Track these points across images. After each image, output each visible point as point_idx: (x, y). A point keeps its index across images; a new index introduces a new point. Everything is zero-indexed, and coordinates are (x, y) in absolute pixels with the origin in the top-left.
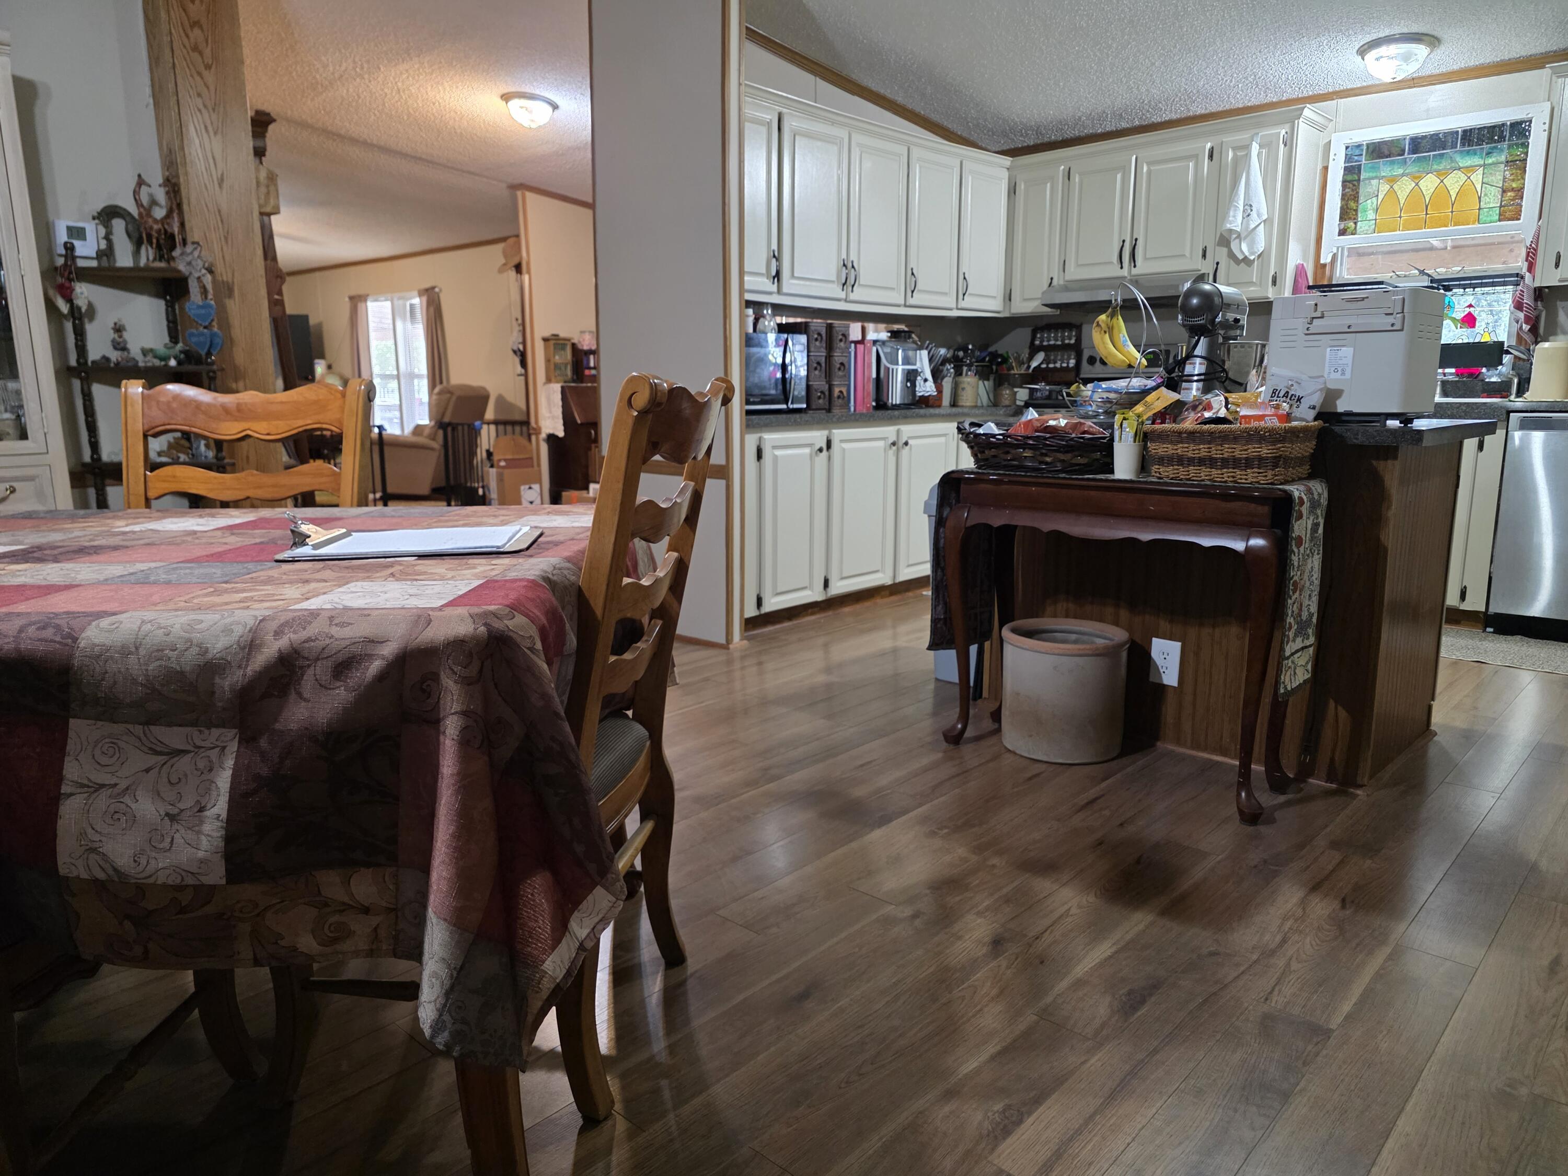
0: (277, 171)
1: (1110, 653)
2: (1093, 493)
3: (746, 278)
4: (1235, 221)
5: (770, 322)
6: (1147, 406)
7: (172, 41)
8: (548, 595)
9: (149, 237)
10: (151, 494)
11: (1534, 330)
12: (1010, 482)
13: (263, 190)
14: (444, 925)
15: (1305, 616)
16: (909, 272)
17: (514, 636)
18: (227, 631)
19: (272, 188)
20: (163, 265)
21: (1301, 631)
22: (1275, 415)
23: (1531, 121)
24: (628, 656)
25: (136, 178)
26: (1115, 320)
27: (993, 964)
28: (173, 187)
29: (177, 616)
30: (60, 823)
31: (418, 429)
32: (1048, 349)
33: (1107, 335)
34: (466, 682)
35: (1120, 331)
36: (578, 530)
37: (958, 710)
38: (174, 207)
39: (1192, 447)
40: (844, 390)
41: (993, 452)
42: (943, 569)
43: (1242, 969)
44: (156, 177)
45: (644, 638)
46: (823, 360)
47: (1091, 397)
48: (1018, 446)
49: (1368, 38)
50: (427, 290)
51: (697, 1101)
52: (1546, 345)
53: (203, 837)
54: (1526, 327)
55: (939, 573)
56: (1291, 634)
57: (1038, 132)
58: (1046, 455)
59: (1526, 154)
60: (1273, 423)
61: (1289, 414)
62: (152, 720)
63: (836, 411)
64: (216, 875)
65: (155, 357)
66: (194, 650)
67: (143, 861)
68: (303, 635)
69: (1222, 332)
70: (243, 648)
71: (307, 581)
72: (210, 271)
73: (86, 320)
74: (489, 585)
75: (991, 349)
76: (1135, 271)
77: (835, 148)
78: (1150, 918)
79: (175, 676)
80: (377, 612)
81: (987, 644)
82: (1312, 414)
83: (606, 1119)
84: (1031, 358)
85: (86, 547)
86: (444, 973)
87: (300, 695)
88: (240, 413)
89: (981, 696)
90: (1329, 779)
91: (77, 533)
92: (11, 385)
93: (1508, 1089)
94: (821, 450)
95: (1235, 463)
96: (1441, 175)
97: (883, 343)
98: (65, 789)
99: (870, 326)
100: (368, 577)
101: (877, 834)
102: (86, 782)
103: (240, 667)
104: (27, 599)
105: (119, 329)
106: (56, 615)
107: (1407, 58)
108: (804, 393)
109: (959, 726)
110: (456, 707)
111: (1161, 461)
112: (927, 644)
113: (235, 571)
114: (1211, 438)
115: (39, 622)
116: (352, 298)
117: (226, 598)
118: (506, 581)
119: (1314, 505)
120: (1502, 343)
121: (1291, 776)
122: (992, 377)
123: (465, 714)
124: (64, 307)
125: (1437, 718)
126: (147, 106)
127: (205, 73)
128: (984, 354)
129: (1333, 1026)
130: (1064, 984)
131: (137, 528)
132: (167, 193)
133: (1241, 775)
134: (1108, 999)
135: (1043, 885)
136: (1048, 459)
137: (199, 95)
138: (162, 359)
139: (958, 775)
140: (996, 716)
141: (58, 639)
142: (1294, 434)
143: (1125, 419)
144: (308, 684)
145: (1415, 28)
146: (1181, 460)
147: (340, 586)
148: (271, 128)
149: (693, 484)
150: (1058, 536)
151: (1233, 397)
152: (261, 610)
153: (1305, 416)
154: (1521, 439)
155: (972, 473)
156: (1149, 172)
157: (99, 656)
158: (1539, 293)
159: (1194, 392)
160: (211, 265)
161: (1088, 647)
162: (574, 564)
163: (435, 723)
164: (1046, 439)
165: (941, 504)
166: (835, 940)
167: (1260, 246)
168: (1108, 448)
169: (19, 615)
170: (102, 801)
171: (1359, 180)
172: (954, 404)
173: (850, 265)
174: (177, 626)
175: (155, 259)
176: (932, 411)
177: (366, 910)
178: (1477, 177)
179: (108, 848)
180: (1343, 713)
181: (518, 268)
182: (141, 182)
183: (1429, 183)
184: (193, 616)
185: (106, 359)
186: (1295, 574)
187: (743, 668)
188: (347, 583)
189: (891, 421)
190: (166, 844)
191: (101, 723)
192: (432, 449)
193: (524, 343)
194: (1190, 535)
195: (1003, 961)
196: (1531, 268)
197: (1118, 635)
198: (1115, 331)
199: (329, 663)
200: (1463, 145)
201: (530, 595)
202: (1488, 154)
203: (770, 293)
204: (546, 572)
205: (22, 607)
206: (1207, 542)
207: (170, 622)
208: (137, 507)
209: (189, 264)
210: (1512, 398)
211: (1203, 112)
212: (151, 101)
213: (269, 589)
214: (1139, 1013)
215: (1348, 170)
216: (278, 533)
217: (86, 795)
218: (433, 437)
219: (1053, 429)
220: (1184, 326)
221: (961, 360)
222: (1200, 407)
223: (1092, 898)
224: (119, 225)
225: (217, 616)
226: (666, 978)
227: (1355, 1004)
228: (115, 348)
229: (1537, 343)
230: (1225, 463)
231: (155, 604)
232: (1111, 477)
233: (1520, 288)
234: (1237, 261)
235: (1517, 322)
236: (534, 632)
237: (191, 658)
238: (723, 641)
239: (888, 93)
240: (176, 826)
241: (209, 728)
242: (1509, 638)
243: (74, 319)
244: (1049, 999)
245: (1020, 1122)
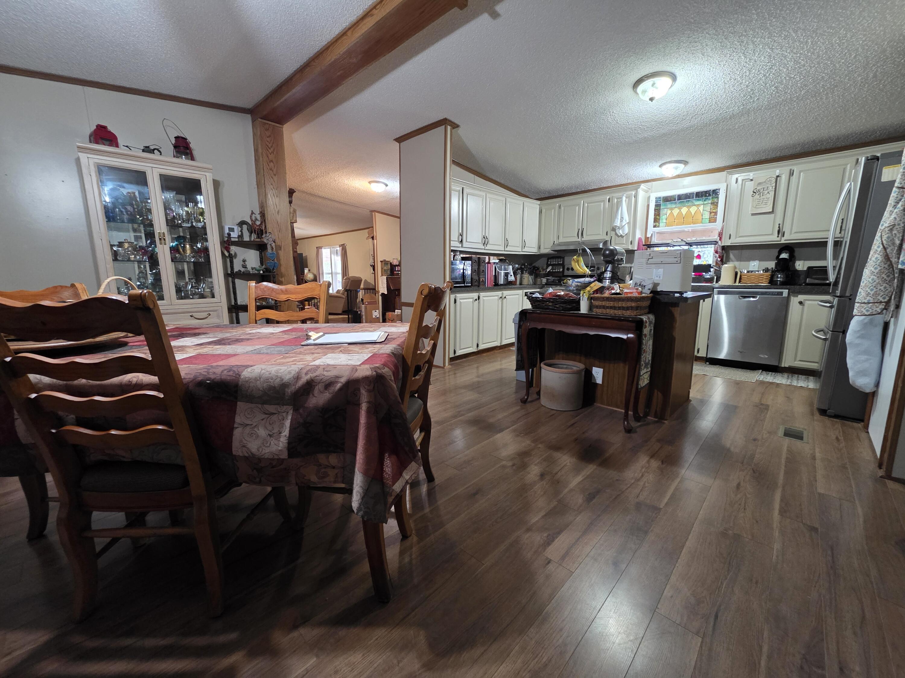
0: (296, 208)
1: (578, 372)
2: (574, 318)
3: (451, 242)
4: (617, 223)
5: (459, 257)
6: (591, 288)
7: (263, 167)
8: (394, 359)
9: (255, 231)
10: (257, 319)
11: (722, 260)
12: (544, 314)
13: (292, 215)
14: (361, 475)
15: (647, 361)
16: (506, 240)
17: (385, 375)
18: (290, 373)
19: (294, 214)
20: (259, 240)
21: (646, 367)
22: (637, 292)
23: (719, 189)
24: (417, 377)
25: (251, 212)
26: (579, 258)
27: (542, 483)
28: (263, 215)
29: (273, 367)
30: (234, 437)
31: (338, 291)
32: (553, 265)
33: (577, 263)
34: (369, 391)
35: (581, 262)
36: (400, 333)
37: (525, 391)
38: (263, 221)
39: (608, 303)
40: (484, 279)
41: (538, 303)
42: (521, 343)
43: (629, 485)
44: (257, 211)
45: (422, 371)
46: (477, 269)
47: (572, 284)
48: (547, 301)
49: (663, 162)
50: (342, 245)
51: (441, 530)
52: (726, 265)
53: (280, 442)
54: (719, 259)
55: (519, 344)
56: (643, 367)
57: (549, 192)
58: (557, 304)
59: (718, 200)
60: (636, 295)
61: (641, 292)
62: (264, 403)
63: (481, 287)
64: (285, 455)
65: (256, 270)
66: (279, 380)
67: (261, 450)
68: (315, 374)
69: (617, 263)
70: (295, 379)
71: (313, 353)
72: (274, 242)
73: (234, 258)
74: (374, 356)
75: (533, 265)
76: (583, 239)
77: (481, 199)
78: (595, 467)
79: (272, 388)
80: (339, 366)
81: (535, 369)
82: (649, 292)
83: (410, 536)
84: (547, 268)
85: (238, 339)
86: (361, 491)
87: (313, 395)
88: (286, 292)
89: (532, 386)
90: (655, 417)
91: (235, 334)
92: (210, 280)
93: (725, 532)
94: (476, 300)
95: (623, 308)
96: (689, 207)
97: (497, 263)
98: (236, 426)
99: (492, 257)
100: (333, 352)
101: (499, 435)
102: (242, 423)
103: (294, 385)
104: (222, 360)
105: (244, 261)
106: (233, 366)
107: (676, 168)
108: (470, 280)
109: (526, 397)
110: (365, 400)
111: (597, 307)
112: (515, 368)
113: (289, 349)
114: (614, 300)
115: (227, 369)
116: (317, 248)
117: (288, 360)
118: (380, 354)
119: (650, 323)
120: (710, 265)
121: (642, 416)
122: (534, 274)
123: (369, 402)
124: (227, 254)
125: (691, 395)
126: (255, 188)
127: (274, 177)
128: (531, 267)
129: (661, 507)
130: (566, 490)
131: (254, 331)
132: (261, 216)
133: (625, 416)
134: (582, 496)
135: (557, 455)
136: (557, 306)
137: (272, 184)
138: (258, 271)
139: (526, 415)
140: (539, 393)
141: (234, 375)
142: (643, 298)
143: (584, 293)
144: (316, 392)
145: (680, 159)
146: (604, 307)
147: (325, 355)
148: (294, 194)
149: (439, 317)
150: (560, 332)
151: (621, 285)
152: (300, 365)
153: (647, 293)
154: (717, 298)
155: (531, 310)
156: (588, 206)
157: (248, 381)
158: (723, 248)
159: (607, 283)
160: (275, 240)
161: (571, 370)
162: (401, 347)
163: (358, 405)
164: (557, 299)
165: (520, 321)
166: (486, 474)
167: (626, 231)
168: (578, 302)
169: (220, 366)
170: (248, 430)
171: (660, 209)
172: (521, 284)
173: (486, 238)
174: (273, 371)
175: (256, 238)
176: (514, 286)
177: (334, 468)
178: (701, 208)
179: (250, 445)
180: (660, 394)
181: (373, 238)
182: (252, 213)
183: (684, 210)
184: (278, 367)
185: (240, 271)
186: (644, 347)
187: (449, 376)
188: (327, 354)
189: (500, 290)
190: (268, 445)
191: (248, 404)
192: (343, 298)
193: (374, 263)
194: (608, 333)
195: (544, 482)
196: (720, 239)
197: (581, 366)
198: (579, 262)
199: (323, 384)
200: (696, 197)
201: (389, 360)
202: (705, 200)
203: (459, 247)
204: (392, 350)
205: (221, 363)
206: (613, 335)
207: (271, 370)
208: (253, 323)
209: (268, 240)
210: (714, 283)
211: (606, 186)
212: (256, 186)
213: (301, 356)
214: (593, 501)
215: (656, 206)
216: (300, 334)
217: (242, 428)
218: (343, 294)
219: (559, 296)
220: (603, 260)
221: (523, 269)
222: (610, 289)
223: (574, 460)
224: (245, 227)
225: (286, 368)
226: (428, 486)
227: (669, 499)
228: (243, 267)
229: (723, 265)
230: (619, 308)
231: (265, 362)
232: (580, 312)
233: (717, 246)
234: (618, 236)
235: (716, 257)
236: (391, 373)
237: (277, 382)
238: (442, 366)
239: (498, 180)
240: (272, 438)
241: (283, 406)
242: (715, 366)
243: (230, 257)
244: (561, 496)
245: (553, 541)
